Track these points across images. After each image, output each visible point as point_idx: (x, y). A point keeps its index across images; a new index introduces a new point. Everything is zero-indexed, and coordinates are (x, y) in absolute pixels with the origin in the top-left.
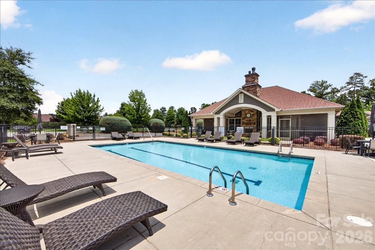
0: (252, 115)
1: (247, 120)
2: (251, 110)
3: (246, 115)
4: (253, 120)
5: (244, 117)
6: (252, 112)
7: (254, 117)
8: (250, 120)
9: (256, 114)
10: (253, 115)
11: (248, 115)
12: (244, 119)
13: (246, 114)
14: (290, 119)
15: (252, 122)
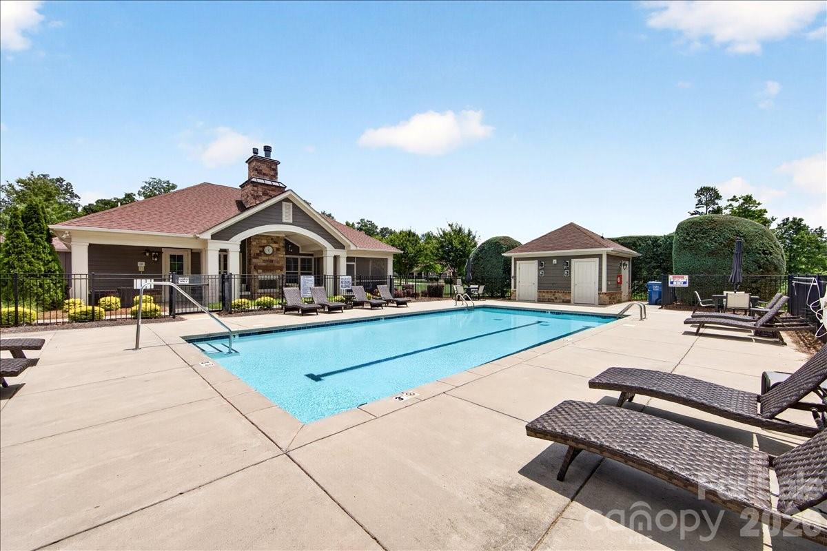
0: (275, 250)
1: (264, 261)
2: (272, 239)
3: (261, 249)
4: (278, 262)
5: (259, 252)
6: (275, 243)
7: (280, 256)
8: (272, 261)
9: (283, 249)
10: (278, 249)
11: (268, 250)
12: (257, 258)
13: (264, 247)
14: (355, 263)
15: (276, 264)
